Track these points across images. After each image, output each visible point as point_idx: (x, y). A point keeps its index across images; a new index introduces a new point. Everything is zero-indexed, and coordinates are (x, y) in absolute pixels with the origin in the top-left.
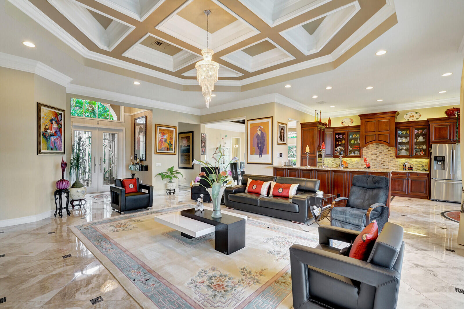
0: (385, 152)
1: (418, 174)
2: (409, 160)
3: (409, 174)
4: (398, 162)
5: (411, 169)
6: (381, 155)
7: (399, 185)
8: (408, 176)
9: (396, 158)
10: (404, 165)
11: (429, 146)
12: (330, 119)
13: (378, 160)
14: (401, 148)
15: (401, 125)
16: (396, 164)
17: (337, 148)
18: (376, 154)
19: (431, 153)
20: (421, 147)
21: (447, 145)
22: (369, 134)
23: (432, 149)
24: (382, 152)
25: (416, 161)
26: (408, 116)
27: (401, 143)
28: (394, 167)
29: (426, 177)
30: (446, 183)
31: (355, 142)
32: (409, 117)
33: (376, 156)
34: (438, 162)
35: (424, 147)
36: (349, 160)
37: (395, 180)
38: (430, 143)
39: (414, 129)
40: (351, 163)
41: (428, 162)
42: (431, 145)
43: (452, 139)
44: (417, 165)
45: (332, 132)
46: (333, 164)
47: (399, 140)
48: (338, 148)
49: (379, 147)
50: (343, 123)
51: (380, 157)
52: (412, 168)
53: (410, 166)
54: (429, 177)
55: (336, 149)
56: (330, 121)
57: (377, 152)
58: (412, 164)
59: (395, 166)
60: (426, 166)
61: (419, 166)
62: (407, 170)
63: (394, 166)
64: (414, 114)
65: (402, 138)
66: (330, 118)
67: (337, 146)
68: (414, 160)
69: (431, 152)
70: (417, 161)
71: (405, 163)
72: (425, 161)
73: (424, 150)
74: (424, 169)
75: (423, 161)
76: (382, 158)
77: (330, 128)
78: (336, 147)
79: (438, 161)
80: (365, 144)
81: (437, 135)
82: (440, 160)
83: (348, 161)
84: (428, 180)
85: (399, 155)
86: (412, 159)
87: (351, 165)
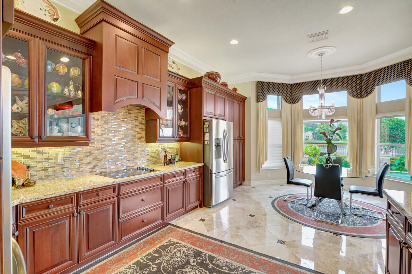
8: (186, 176)
16: (145, 155)
38: (203, 118)
59: (144, 158)
64: (171, 62)
72: (177, 145)
75: (175, 147)
80: (117, 101)
85: (163, 124)
86: (164, 144)
87: (39, 171)
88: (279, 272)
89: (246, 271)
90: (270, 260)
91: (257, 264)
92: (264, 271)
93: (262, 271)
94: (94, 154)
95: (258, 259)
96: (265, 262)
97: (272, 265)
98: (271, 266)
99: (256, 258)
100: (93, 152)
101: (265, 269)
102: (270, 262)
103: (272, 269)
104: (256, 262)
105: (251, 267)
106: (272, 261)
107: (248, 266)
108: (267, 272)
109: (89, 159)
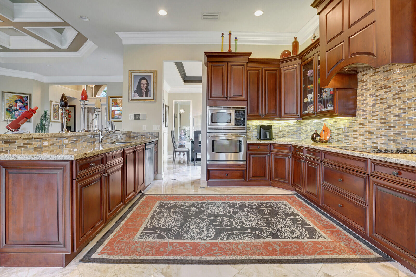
6: (398, 102)
12: (297, 40)
13: (390, 119)
18: (384, 101)
24: (399, 92)
33: (385, 106)
40: (336, 132)
49: (393, 77)
50: (314, 38)
51: (395, 111)
57: (387, 96)
66: (296, 38)
76: (401, 111)
77: (295, 57)
88: (189, 248)
89: (219, 238)
90: (203, 258)
91: (214, 248)
92: (203, 243)
93: (205, 243)
94: (366, 126)
95: (216, 253)
96: (207, 253)
97: (198, 253)
98: (199, 250)
99: (219, 254)
100: (365, 124)
101: (203, 246)
102: (201, 255)
103: (197, 249)
104: (216, 249)
105: (217, 243)
106: (200, 257)
107: (221, 243)
108: (200, 244)
109: (362, 131)
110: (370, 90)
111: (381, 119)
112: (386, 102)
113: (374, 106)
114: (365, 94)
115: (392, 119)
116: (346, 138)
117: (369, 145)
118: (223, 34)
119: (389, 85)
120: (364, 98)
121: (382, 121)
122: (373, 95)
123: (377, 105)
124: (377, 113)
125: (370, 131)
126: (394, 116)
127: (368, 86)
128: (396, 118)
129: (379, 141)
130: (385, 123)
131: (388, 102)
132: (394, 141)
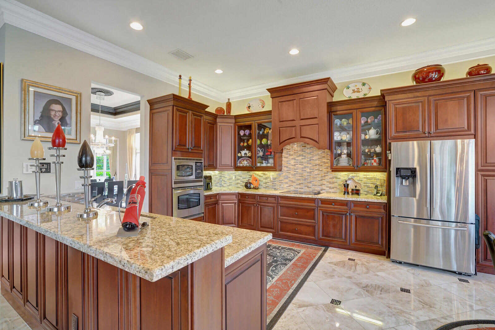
0: (316, 160)
1: (368, 205)
2: (353, 175)
3: (352, 205)
4: (336, 178)
5: (357, 192)
6: (309, 166)
7: (334, 226)
8: (350, 208)
9: (333, 171)
10: (344, 185)
11: (387, 148)
12: (230, 101)
14: (339, 152)
15: (339, 108)
16: (333, 183)
17: (241, 153)
18: (302, 163)
19: (391, 160)
20: (372, 150)
21: (415, 142)
22: (285, 124)
23: (391, 153)
24: (310, 160)
25: (365, 177)
26: (350, 90)
27: (339, 144)
28: (330, 188)
29: (383, 210)
30: (415, 227)
31: (268, 141)
32: (352, 92)
33: (302, 167)
34: (404, 180)
35: (378, 149)
36: (262, 175)
37: (327, 215)
38: (388, 141)
39: (359, 114)
40: (264, 181)
41: (385, 179)
42: (390, 143)
43: (427, 130)
44: (367, 185)
45: (232, 125)
46: (239, 181)
47: (337, 136)
48: (243, 153)
49: (306, 151)
50: (249, 107)
51: (308, 170)
52: (358, 190)
53: (356, 187)
54: (386, 211)
55: (239, 155)
56: (229, 105)
57: (303, 161)
58: (360, 182)
59: (332, 186)
60: (382, 186)
61: (371, 185)
62: (351, 194)
63: (330, 186)
64: (360, 86)
65: (342, 133)
66: (229, 99)
67: (241, 149)
68: (362, 175)
69: (390, 158)
70: (368, 176)
71: (346, 181)
72: (381, 176)
73: (378, 155)
74: (379, 193)
75: (377, 177)
76: (311, 170)
77: (229, 117)
78: (239, 152)
79: (403, 177)
80: (280, 143)
81: (400, 122)
82: (406, 176)
83: (260, 176)
84: (385, 216)
85: (337, 165)
86: (359, 174)
87: (264, 183)
94: (290, 177)
100: (289, 176)
109: (287, 181)
110: (292, 155)
111: (299, 174)
112: (303, 164)
113: (295, 166)
114: (289, 158)
115: (306, 174)
116: (274, 185)
117: (292, 189)
118: (180, 76)
119: (304, 155)
120: (288, 160)
121: (300, 175)
122: (295, 159)
123: (297, 166)
124: (297, 170)
125: (292, 181)
126: (307, 173)
127: (291, 153)
128: (308, 174)
129: (299, 187)
130: (303, 176)
131: (304, 164)
132: (308, 187)
